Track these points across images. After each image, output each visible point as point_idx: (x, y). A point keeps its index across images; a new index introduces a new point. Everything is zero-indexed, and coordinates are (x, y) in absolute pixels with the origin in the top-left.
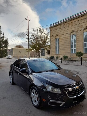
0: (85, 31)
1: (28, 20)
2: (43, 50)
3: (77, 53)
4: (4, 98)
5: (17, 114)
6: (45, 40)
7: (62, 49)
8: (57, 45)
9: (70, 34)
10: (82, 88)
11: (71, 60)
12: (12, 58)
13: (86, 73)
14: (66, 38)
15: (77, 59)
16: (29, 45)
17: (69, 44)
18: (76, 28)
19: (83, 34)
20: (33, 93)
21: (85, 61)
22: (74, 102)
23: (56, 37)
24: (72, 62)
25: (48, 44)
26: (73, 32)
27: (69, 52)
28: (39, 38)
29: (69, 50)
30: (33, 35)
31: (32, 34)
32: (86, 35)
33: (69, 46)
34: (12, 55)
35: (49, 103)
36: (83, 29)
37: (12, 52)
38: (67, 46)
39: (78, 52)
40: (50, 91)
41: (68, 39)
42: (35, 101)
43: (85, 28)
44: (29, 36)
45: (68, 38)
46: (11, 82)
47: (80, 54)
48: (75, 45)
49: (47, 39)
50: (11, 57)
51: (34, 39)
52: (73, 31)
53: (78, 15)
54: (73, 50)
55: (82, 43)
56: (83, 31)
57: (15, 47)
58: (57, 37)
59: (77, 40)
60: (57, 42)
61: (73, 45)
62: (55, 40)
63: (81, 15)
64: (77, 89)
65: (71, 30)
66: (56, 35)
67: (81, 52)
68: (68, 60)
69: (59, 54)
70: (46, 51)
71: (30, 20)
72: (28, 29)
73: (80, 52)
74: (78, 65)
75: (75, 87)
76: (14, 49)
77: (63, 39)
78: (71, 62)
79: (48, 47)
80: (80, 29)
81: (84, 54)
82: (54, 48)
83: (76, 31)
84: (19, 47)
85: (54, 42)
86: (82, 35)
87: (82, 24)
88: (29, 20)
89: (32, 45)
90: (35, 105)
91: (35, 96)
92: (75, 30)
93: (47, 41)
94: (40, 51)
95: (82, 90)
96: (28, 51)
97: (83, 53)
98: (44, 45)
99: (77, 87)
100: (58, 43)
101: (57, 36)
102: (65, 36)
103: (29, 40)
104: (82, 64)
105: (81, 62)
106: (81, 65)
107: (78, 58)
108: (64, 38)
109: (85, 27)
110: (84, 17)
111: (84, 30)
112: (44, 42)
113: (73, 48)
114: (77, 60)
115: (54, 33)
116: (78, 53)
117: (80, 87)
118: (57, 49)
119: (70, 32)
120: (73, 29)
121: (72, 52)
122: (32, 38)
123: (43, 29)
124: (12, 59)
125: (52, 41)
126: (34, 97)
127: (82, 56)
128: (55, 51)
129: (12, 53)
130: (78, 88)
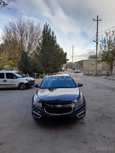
1: (97, 20)
37: (82, 64)
44: (97, 43)
50: (79, 71)
71: (101, 20)
72: (97, 33)
76: (85, 60)
84: (94, 57)
129: (83, 66)
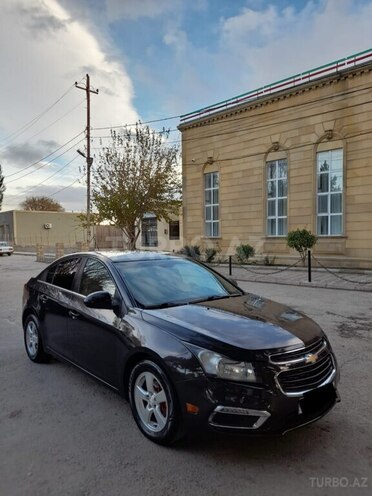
0: (321, 147)
1: (88, 90)
2: (151, 219)
3: (290, 234)
4: (15, 415)
5: (84, 468)
6: (159, 177)
7: (230, 217)
8: (209, 202)
9: (265, 157)
10: (328, 363)
11: (268, 263)
12: (9, 254)
13: (329, 313)
14: (248, 173)
15: (291, 258)
16: (89, 196)
17: (261, 200)
18: (288, 135)
19: (315, 161)
20: (144, 387)
21: (323, 267)
22: (300, 412)
23: (204, 167)
24: (270, 271)
25: (172, 196)
26: (276, 150)
27: (259, 229)
28: (133, 170)
29: (260, 222)
30: (107, 155)
31: (106, 151)
32: (325, 164)
33: (260, 207)
34: (11, 239)
35: (210, 419)
36: (314, 138)
37: (10, 227)
38: (253, 208)
39: (296, 230)
40: (215, 373)
41: (254, 179)
42: (153, 418)
43: (322, 138)
44: (90, 161)
45: (256, 172)
46: (33, 351)
47: (301, 240)
48: (282, 203)
49: (167, 176)
50: (5, 249)
51: (112, 174)
52: (276, 147)
53: (296, 83)
54: (273, 221)
55: (309, 195)
56: (316, 148)
57: (23, 205)
58: (210, 169)
59: (292, 181)
60: (212, 189)
61: (273, 202)
62: (202, 181)
63: (310, 81)
64: (310, 363)
65: (268, 142)
66: (206, 160)
67: (308, 230)
68: (255, 263)
69: (220, 239)
70: (162, 226)
71: (97, 92)
72: (88, 128)
73: (305, 232)
74: (297, 282)
75: (304, 356)
76: (17, 212)
77: (236, 176)
78: (266, 272)
79: (170, 208)
80: (303, 139)
81: (319, 241)
82: (199, 213)
83: (288, 145)
84: (41, 205)
85: (199, 188)
86: (311, 164)
87: (312, 121)
88: (91, 89)
89: (102, 198)
90: (152, 435)
91: (150, 397)
92: (282, 142)
93: (170, 182)
94: (138, 226)
95: (327, 370)
96: (85, 222)
97: (313, 237)
98: (156, 198)
99: (310, 358)
100: (216, 193)
101: (211, 162)
102: (244, 167)
103: (92, 178)
104: (310, 280)
105: (310, 272)
106: (307, 282)
107: (294, 255)
108: (240, 175)
109: (322, 133)
110: (318, 90)
111: (317, 143)
112: (157, 186)
113: (273, 214)
114: (291, 262)
115: (198, 150)
116: (295, 233)
117: (319, 356)
118: (208, 218)
119: (266, 150)
120: (276, 139)
121: (273, 232)
122: (103, 168)
123: (151, 132)
124: (12, 256)
125: (189, 183)
126: (145, 403)
127: (310, 246)
128: (201, 225)
129: (11, 232)
130: (314, 361)
